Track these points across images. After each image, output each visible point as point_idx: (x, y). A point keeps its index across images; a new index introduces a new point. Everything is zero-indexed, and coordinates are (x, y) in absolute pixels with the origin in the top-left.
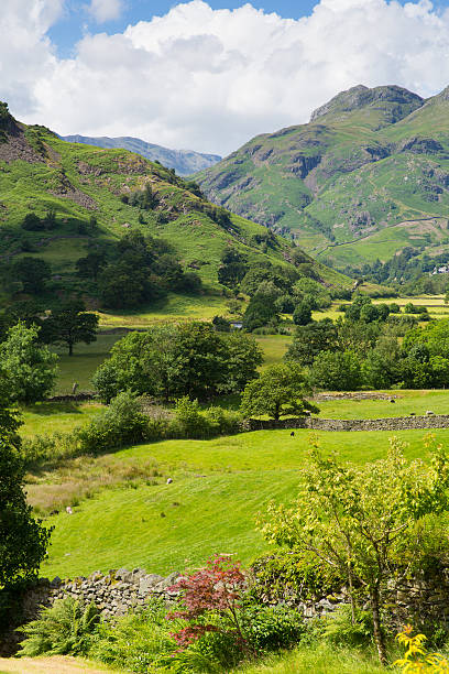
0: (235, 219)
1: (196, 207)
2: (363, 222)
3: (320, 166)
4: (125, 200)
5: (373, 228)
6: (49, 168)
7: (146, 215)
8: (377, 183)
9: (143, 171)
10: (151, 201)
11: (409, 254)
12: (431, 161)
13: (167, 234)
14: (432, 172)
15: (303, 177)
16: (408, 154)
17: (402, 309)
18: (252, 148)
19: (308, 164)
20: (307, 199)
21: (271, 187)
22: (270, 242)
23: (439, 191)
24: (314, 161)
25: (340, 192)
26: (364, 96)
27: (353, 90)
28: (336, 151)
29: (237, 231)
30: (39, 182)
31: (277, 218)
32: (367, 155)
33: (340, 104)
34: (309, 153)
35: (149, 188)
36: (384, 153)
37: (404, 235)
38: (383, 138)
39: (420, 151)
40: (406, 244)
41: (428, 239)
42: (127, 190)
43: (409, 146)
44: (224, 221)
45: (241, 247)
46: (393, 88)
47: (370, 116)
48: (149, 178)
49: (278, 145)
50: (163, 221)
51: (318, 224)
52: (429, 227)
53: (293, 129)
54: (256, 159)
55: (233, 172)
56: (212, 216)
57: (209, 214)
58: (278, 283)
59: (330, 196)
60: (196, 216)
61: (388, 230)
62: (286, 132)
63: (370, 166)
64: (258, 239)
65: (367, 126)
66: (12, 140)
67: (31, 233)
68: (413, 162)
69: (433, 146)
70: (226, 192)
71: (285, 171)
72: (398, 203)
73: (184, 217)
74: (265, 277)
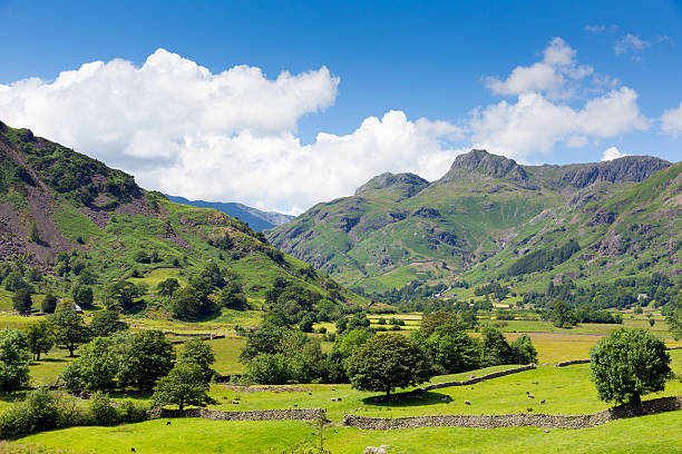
0: (287, 258)
1: (260, 249)
2: (386, 262)
3: (359, 225)
4: (211, 243)
5: (392, 266)
6: (160, 221)
7: (224, 254)
8: (396, 236)
9: (225, 223)
10: (228, 244)
11: (416, 284)
12: (432, 223)
13: (238, 267)
14: (433, 230)
15: (348, 231)
16: (417, 217)
17: (387, 322)
18: (314, 211)
19: (351, 223)
20: (350, 246)
21: (326, 237)
22: (310, 274)
23: (437, 243)
24: (355, 221)
25: (371, 242)
26: (391, 180)
27: (383, 175)
28: (370, 215)
29: (288, 266)
30: (152, 230)
31: (329, 258)
32: (390, 218)
33: (374, 184)
34: (352, 215)
35: (227, 236)
36: (402, 217)
37: (413, 272)
38: (401, 208)
39: (425, 216)
40: (415, 278)
41: (429, 275)
42: (213, 236)
43: (418, 213)
44: (279, 259)
45: (288, 277)
46: (409, 175)
47: (393, 192)
48: (228, 229)
49: (332, 210)
50: (236, 258)
51: (356, 263)
52: (430, 267)
53: (342, 200)
54: (316, 219)
55: (300, 228)
56: (271, 255)
57: (268, 254)
58: (301, 302)
59: (364, 244)
60: (259, 255)
61: (402, 268)
62: (337, 201)
63: (392, 225)
64: (302, 272)
65: (391, 198)
66: (135, 201)
67: (140, 264)
68: (420, 223)
69: (433, 213)
70: (295, 240)
71: (336, 227)
72: (410, 250)
73: (251, 255)
74: (293, 298)
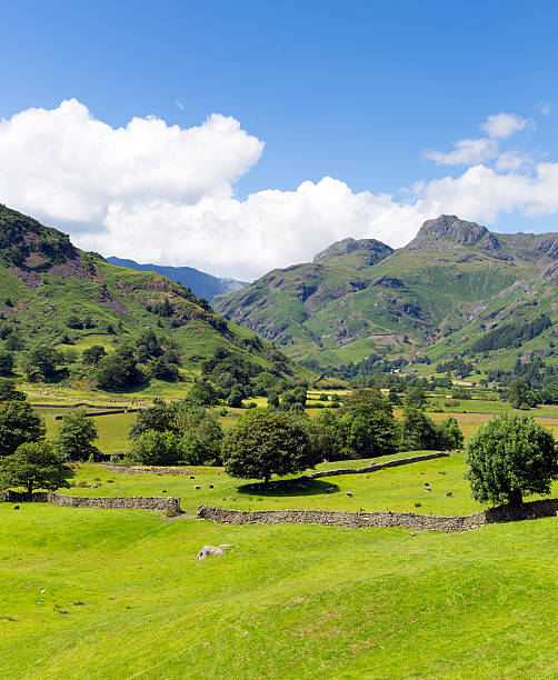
0: (231, 326)
1: (201, 317)
2: (343, 334)
3: (317, 294)
4: (149, 309)
5: (350, 339)
6: (95, 284)
7: (163, 321)
8: (355, 307)
9: (165, 289)
10: (168, 310)
11: (374, 359)
12: (394, 293)
13: (178, 336)
14: (395, 301)
15: (304, 300)
16: (378, 286)
17: (329, 398)
18: (270, 278)
19: (308, 292)
20: (306, 316)
21: (281, 306)
22: (256, 345)
23: (399, 315)
24: (312, 290)
25: (329, 312)
26: (352, 246)
27: (344, 241)
28: (328, 283)
29: (232, 335)
30: (86, 293)
31: (283, 329)
32: (351, 288)
33: (335, 251)
34: (309, 283)
35: (167, 302)
36: (363, 286)
37: (373, 345)
38: (362, 276)
39: (387, 286)
40: (373, 351)
41: (389, 349)
42: (151, 302)
43: (379, 282)
44: (222, 328)
45: (230, 347)
46: (371, 241)
47: (354, 259)
48: (169, 295)
49: (287, 276)
50: (176, 325)
51: (312, 334)
52: (390, 340)
53: (298, 266)
54: (271, 286)
56: (213, 324)
57: (210, 322)
58: (237, 375)
59: (321, 315)
60: (200, 323)
61: (361, 341)
62: (293, 268)
63: (352, 294)
64: (247, 342)
65: (352, 265)
66: (69, 262)
67: (72, 330)
68: (382, 293)
69: (396, 283)
71: (291, 295)
72: (369, 322)
73: (191, 324)
74: (228, 370)
